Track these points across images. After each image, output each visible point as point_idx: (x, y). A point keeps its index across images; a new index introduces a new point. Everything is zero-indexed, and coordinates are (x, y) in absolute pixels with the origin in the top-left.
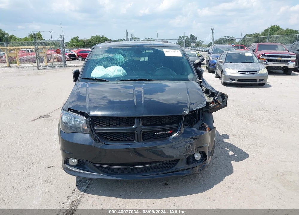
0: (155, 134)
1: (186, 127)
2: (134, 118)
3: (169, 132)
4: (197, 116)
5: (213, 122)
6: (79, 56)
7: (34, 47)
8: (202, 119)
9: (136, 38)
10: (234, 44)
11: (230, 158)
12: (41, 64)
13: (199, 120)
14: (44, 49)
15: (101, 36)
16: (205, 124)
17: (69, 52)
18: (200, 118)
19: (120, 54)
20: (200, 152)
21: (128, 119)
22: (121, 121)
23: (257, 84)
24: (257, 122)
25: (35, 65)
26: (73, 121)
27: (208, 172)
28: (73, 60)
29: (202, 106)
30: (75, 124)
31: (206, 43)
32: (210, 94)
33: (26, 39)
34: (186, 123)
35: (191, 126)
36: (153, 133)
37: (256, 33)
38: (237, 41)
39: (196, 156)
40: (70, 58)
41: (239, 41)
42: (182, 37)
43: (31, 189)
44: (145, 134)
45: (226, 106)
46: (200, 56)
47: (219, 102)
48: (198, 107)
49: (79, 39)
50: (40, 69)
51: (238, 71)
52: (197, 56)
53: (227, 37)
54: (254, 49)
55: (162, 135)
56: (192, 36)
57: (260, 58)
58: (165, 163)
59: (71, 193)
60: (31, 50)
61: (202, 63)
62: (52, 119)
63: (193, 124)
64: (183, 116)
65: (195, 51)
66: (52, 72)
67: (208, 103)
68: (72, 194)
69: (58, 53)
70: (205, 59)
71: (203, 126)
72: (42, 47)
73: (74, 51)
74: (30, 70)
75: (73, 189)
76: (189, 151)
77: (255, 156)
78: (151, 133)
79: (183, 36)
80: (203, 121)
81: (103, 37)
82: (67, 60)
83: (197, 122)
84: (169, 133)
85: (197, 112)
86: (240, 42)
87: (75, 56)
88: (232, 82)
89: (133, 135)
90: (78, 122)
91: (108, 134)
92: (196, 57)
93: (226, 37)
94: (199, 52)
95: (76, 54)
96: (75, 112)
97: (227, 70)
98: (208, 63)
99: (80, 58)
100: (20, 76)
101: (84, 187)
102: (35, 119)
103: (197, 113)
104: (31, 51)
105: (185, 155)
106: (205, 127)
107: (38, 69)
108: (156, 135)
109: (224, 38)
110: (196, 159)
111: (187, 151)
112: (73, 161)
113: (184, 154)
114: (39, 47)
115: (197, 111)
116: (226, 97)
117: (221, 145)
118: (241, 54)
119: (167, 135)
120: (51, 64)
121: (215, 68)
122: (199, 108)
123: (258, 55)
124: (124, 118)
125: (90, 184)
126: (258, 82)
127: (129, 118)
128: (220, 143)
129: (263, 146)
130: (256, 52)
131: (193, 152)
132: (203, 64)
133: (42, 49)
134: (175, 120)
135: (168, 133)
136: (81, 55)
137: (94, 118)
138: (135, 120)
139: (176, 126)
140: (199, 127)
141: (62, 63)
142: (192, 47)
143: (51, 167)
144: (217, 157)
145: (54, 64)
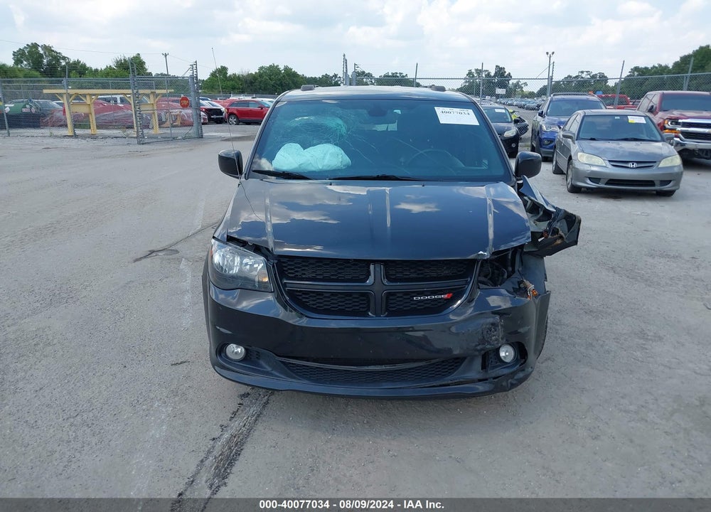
0: (413, 300)
1: (484, 286)
2: (368, 262)
3: (446, 296)
4: (509, 264)
5: (546, 278)
6: (231, 114)
7: (130, 91)
8: (520, 269)
9: (364, 72)
10: (603, 93)
11: (580, 361)
12: (146, 131)
13: (513, 271)
14: (151, 96)
15: (282, 67)
16: (527, 283)
17: (207, 104)
18: (516, 269)
19: (337, 116)
20: (512, 345)
21: (354, 265)
22: (340, 269)
23: (655, 192)
24: (648, 283)
25: (132, 133)
26: (236, 264)
27: (529, 390)
28: (218, 123)
29: (520, 240)
30: (240, 270)
31: (534, 87)
32: (541, 213)
33: (108, 72)
34: (482, 279)
35: (495, 284)
36: (409, 297)
37: (660, 66)
38: (611, 83)
39: (502, 354)
40: (210, 119)
41: (616, 84)
42: (473, 71)
43: (144, 407)
44: (391, 297)
45: (575, 243)
46: (516, 122)
47: (560, 232)
48: (512, 243)
49: (230, 73)
50: (143, 144)
51: (610, 161)
52: (510, 120)
53: (585, 73)
54: (652, 107)
55: (428, 302)
56: (500, 71)
57: (665, 128)
58: (433, 364)
59: (229, 418)
60: (120, 98)
61: (522, 136)
62: (178, 259)
63: (500, 281)
64: (478, 262)
65: (505, 109)
66: (171, 150)
67: (535, 235)
68: (230, 420)
69: (184, 106)
70: (530, 128)
71: (522, 286)
72: (148, 91)
73: (219, 102)
74: (120, 145)
75: (232, 412)
76: (488, 342)
77: (638, 360)
78: (405, 297)
79: (476, 70)
80: (522, 275)
81: (286, 69)
82: (203, 124)
83: (509, 276)
84: (446, 299)
85: (510, 255)
86: (619, 87)
87: (222, 115)
88: (593, 185)
89: (364, 300)
90: (248, 267)
91: (311, 294)
92: (509, 122)
93: (582, 72)
94: (516, 109)
95: (223, 109)
96: (241, 244)
97: (581, 156)
98: (538, 137)
99: (233, 120)
100: (100, 158)
101: (255, 408)
102: (139, 257)
103: (510, 257)
104: (122, 101)
105: (479, 348)
106: (526, 288)
107: (139, 143)
108: (415, 302)
109: (577, 77)
110: (502, 358)
111: (483, 341)
112: (235, 350)
113: (476, 346)
114: (141, 91)
115: (511, 252)
116: (577, 221)
117: (561, 332)
118: (619, 118)
119: (440, 302)
120: (166, 132)
121: (552, 150)
122: (515, 244)
123: (661, 121)
124: (347, 261)
125: (267, 403)
126: (657, 188)
127: (357, 262)
128: (558, 327)
129: (660, 338)
130: (657, 113)
131: (498, 343)
132: (526, 140)
133: (148, 96)
134: (459, 271)
135: (442, 298)
136: (235, 112)
137: (282, 260)
138: (372, 267)
139: (461, 283)
140: (513, 288)
141: (191, 131)
142: (498, 96)
143: (181, 363)
144: (549, 359)
145: (175, 131)
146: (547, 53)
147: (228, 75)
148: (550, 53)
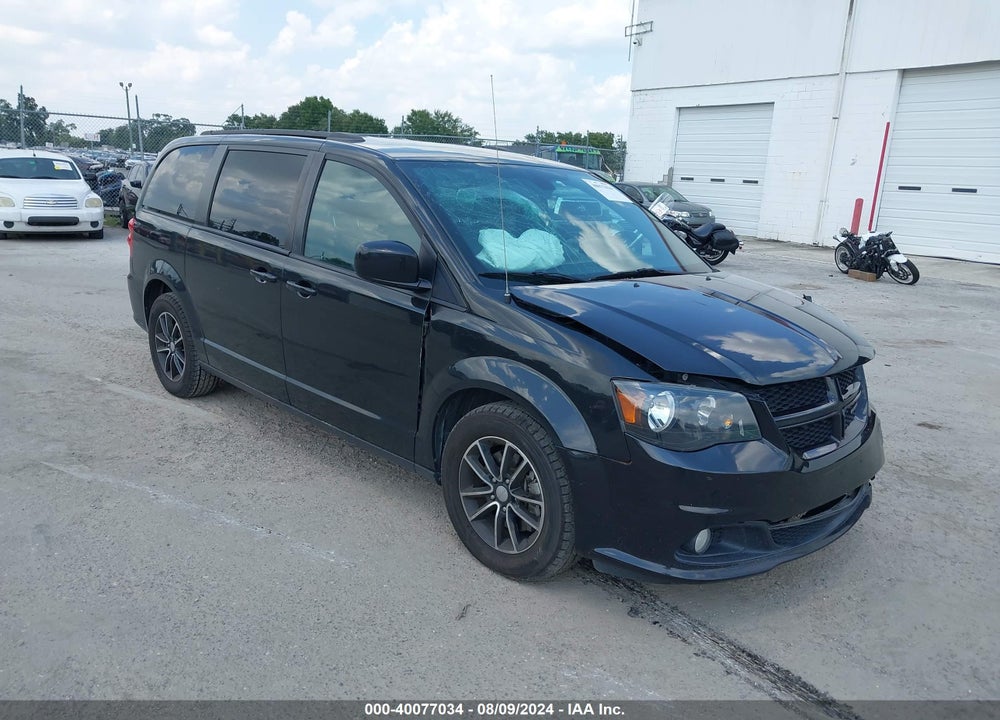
53: (162, 117)
56: (27, 103)
89: (830, 425)
109: (151, 121)
146: (122, 84)
148: (126, 85)
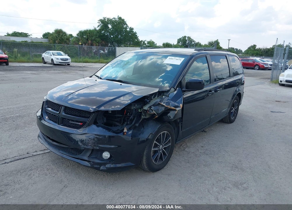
47: (154, 112)
55: (74, 124)
59: (41, 150)
108: (70, 123)
119: (79, 126)
138: (61, 107)
139: (86, 120)
147: (256, 48)
